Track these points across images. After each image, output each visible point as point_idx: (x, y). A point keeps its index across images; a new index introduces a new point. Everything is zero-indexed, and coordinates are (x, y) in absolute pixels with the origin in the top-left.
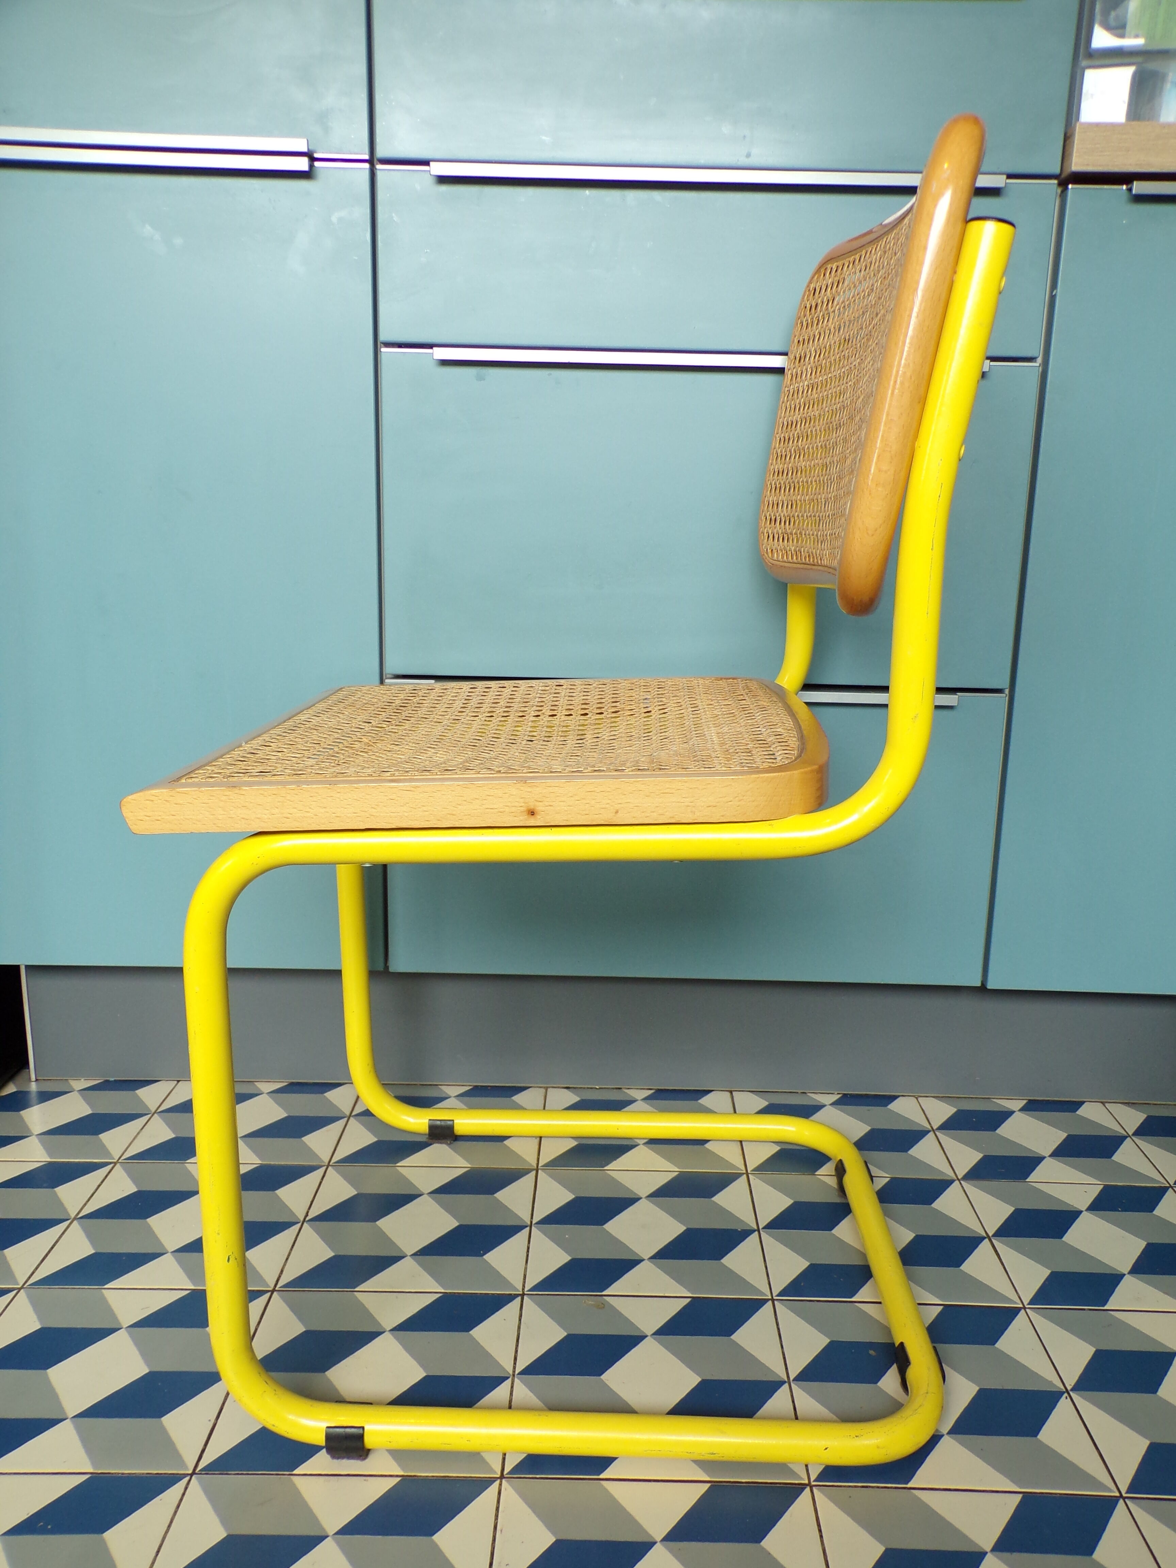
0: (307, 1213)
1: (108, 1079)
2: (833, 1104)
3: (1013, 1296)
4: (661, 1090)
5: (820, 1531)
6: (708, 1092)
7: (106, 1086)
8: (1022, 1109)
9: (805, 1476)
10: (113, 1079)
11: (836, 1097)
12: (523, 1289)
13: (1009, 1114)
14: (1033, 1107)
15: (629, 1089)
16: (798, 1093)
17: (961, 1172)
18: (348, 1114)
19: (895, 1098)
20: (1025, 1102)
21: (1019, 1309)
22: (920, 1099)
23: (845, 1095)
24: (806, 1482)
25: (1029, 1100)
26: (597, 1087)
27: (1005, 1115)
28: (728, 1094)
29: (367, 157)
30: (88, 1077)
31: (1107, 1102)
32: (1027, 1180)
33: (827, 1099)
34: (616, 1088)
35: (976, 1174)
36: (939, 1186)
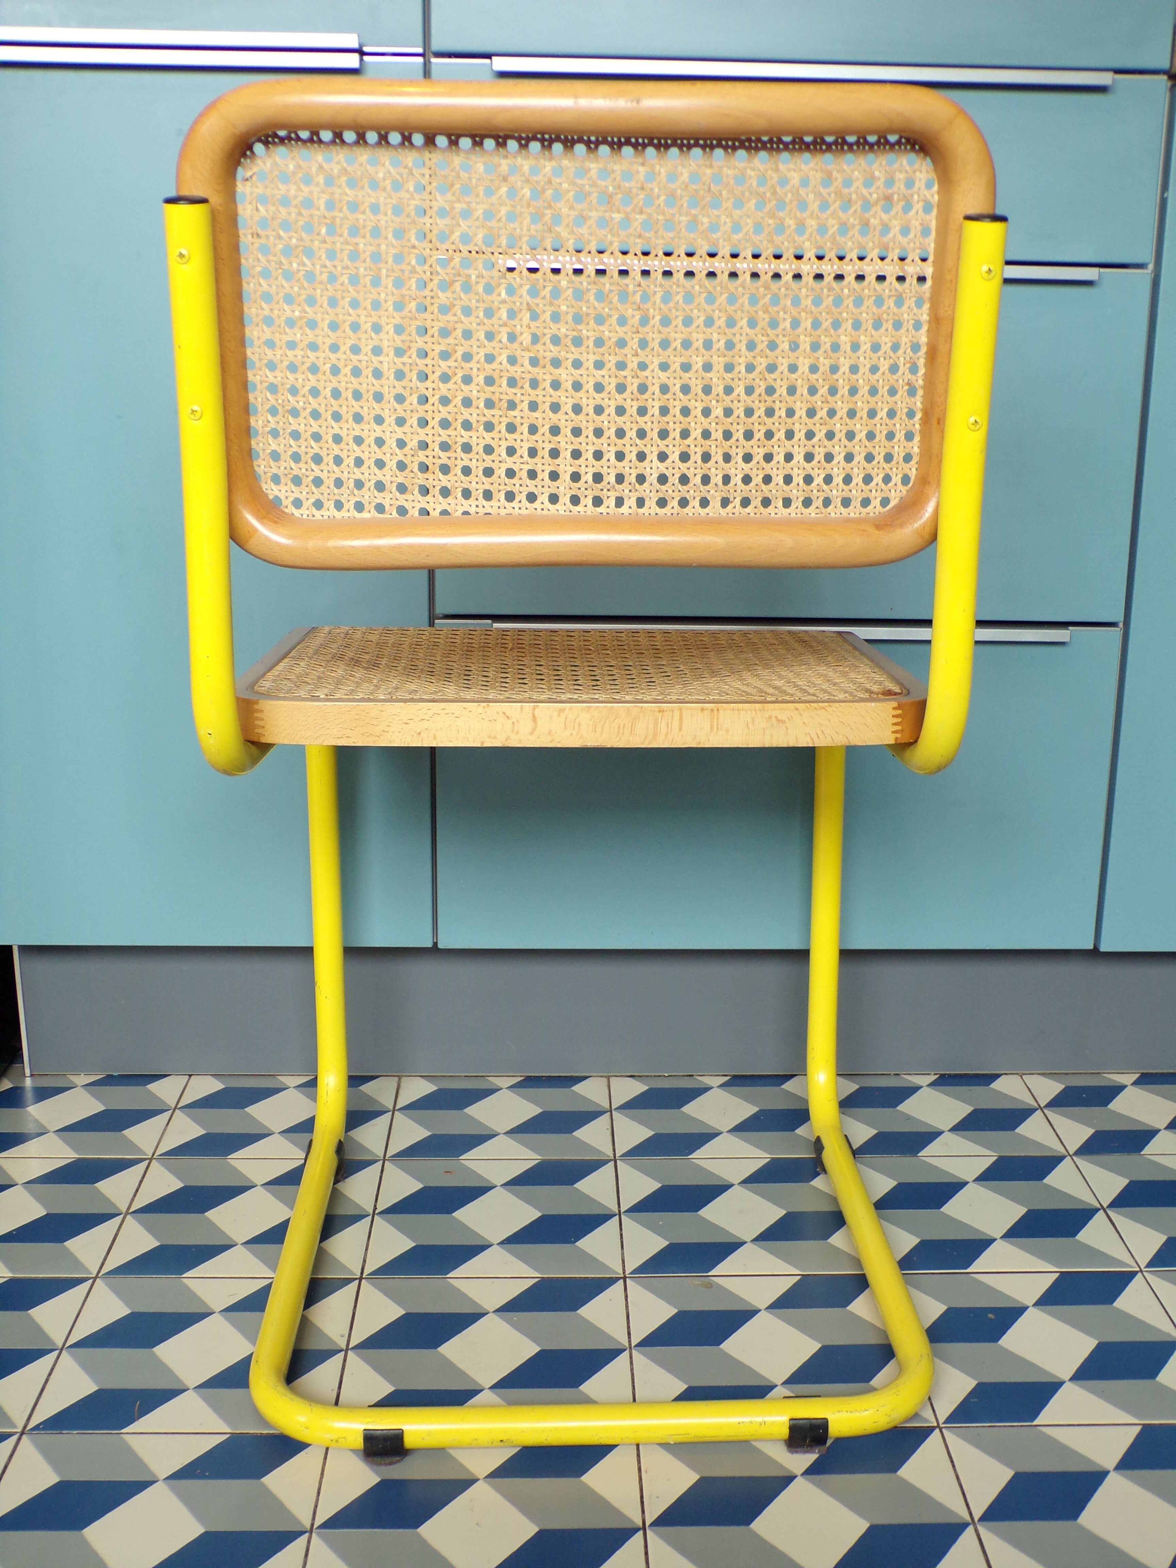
0: (375, 1206)
1: (110, 1074)
2: (929, 1085)
3: (1128, 1260)
4: (738, 1076)
5: (952, 1462)
7: (109, 1080)
8: (1135, 1083)
9: (934, 1420)
10: (116, 1074)
11: (933, 1078)
12: (624, 1273)
13: (1121, 1088)
14: (1145, 1080)
15: (702, 1076)
16: (891, 1075)
17: (1072, 1150)
18: (391, 1108)
19: (998, 1076)
20: (1138, 1075)
21: (1135, 1273)
22: (1024, 1077)
23: (942, 1076)
24: (936, 1424)
25: (1142, 1074)
26: (666, 1076)
27: (1116, 1090)
29: (420, 50)
30: (88, 1072)
32: (1142, 1153)
33: (924, 1080)
34: (688, 1076)
35: (1088, 1149)
36: (1050, 1162)
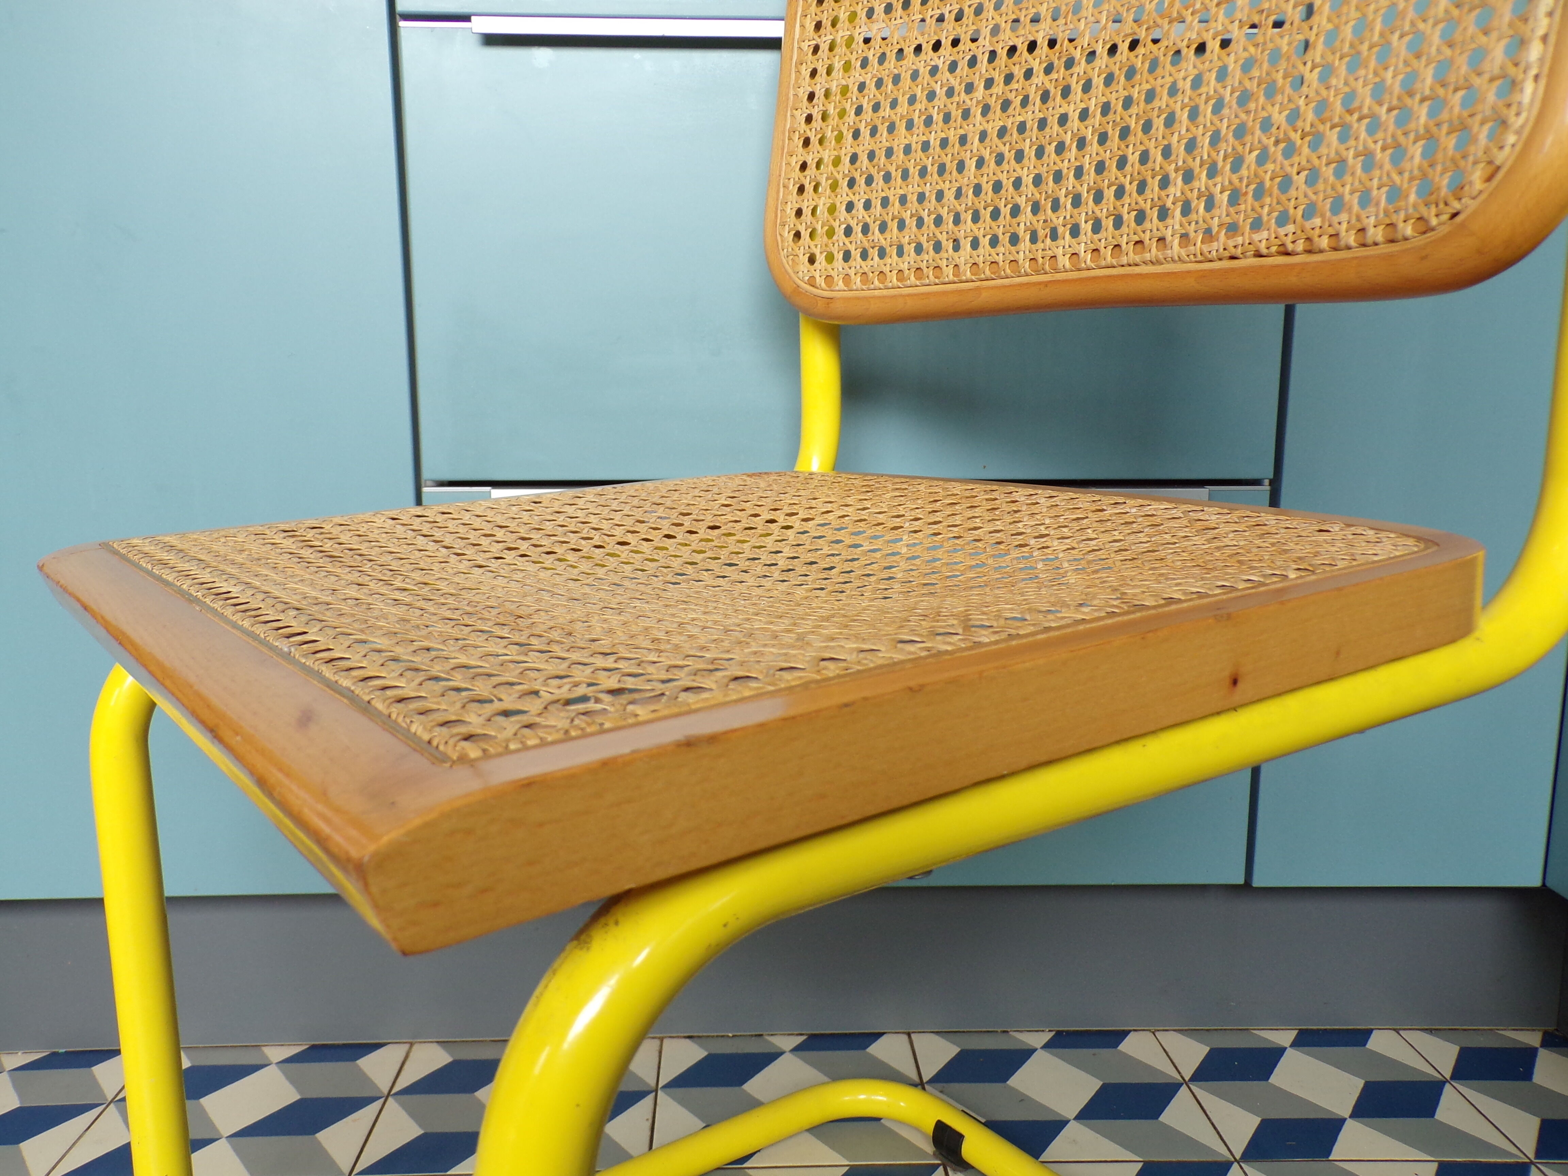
1: (57, 1050)
2: (1044, 1047)
4: (815, 1035)
6: (879, 1035)
7: (51, 1061)
10: (63, 1051)
11: (1047, 1037)
14: (1305, 1040)
15: (772, 1035)
16: (997, 1032)
17: (1238, 1149)
18: (386, 1092)
19: (1125, 1033)
20: (1295, 1033)
22: (1157, 1034)
23: (1059, 1033)
25: (1301, 1030)
26: (730, 1035)
27: (1276, 1054)
28: (905, 1037)
30: (26, 1048)
31: (1400, 1029)
32: (1331, 1158)
33: (1037, 1040)
34: (756, 1035)
35: (1258, 1151)
